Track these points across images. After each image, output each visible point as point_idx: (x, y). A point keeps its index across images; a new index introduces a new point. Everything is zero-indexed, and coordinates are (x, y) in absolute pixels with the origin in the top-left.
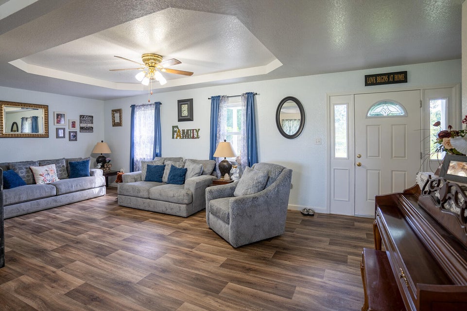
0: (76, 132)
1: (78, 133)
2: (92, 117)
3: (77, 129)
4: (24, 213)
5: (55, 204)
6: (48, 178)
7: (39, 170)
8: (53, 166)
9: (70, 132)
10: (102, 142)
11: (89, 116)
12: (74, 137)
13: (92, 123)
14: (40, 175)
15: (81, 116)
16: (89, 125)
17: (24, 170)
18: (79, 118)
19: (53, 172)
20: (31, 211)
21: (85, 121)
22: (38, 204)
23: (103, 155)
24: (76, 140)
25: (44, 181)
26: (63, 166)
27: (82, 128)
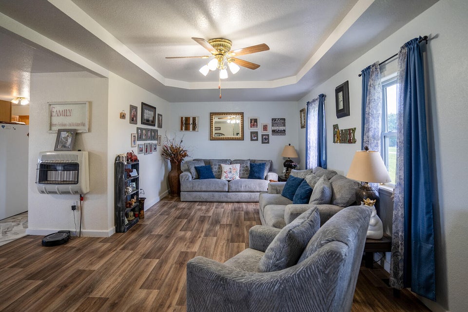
0: (268, 135)
1: (271, 136)
2: (284, 119)
3: (269, 132)
4: (203, 200)
5: (225, 199)
6: (230, 175)
7: (226, 167)
8: (238, 166)
9: (263, 135)
10: (290, 145)
11: (281, 119)
12: (266, 140)
13: (284, 126)
14: (225, 172)
15: (273, 119)
16: (282, 128)
17: (217, 167)
18: (271, 120)
19: (235, 171)
20: (208, 200)
21: (277, 123)
22: (213, 196)
23: (291, 159)
24: (268, 143)
25: (226, 177)
26: (247, 167)
27: (274, 131)
